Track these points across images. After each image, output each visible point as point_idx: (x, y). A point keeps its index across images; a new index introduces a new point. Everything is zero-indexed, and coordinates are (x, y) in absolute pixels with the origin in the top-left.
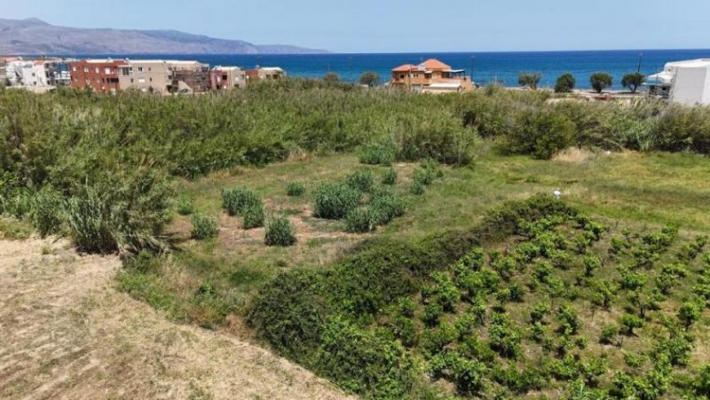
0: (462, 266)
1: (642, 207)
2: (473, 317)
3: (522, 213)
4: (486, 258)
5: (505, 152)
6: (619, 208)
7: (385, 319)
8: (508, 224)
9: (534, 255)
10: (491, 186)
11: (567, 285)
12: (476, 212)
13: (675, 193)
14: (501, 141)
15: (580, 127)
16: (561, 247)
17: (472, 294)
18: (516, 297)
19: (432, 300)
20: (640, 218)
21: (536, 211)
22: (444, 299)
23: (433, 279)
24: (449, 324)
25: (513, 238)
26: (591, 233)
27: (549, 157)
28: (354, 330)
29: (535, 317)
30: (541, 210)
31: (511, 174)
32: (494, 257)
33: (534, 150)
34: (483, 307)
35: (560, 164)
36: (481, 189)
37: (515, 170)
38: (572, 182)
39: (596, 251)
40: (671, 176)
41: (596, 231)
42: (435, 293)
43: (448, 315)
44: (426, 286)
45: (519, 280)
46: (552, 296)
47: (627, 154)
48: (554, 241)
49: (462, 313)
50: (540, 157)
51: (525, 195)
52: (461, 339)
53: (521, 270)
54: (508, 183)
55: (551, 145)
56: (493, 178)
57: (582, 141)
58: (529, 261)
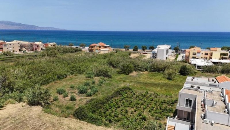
0: (110, 102)
1: (144, 87)
2: (111, 111)
3: (121, 90)
4: (114, 100)
5: (119, 73)
6: (140, 87)
7: (97, 113)
8: (118, 93)
9: (122, 99)
10: (116, 83)
11: (127, 104)
12: (113, 90)
13: (151, 83)
14: (118, 70)
15: (135, 66)
16: (128, 97)
17: (111, 107)
18: (119, 107)
19: (105, 109)
20: (143, 89)
21: (124, 90)
22: (107, 109)
23: (104, 105)
24: (108, 113)
25: (119, 96)
26: (133, 94)
27: (129, 74)
28: (93, 115)
29: (121, 110)
30: (125, 89)
31: (120, 80)
32: (115, 100)
33: (125, 73)
34: (113, 109)
35: (131, 76)
36: (114, 84)
37: (121, 79)
38: (132, 82)
39: (134, 97)
40: (152, 79)
42: (105, 108)
43: (107, 111)
44: (103, 107)
45: (120, 104)
46: (125, 107)
47: (146, 72)
48: (126, 96)
49: (110, 111)
50: (127, 74)
51: (122, 85)
52: (109, 115)
53: (120, 102)
54: (119, 82)
55: (129, 72)
56: (116, 81)
57: (136, 70)
58: (122, 100)
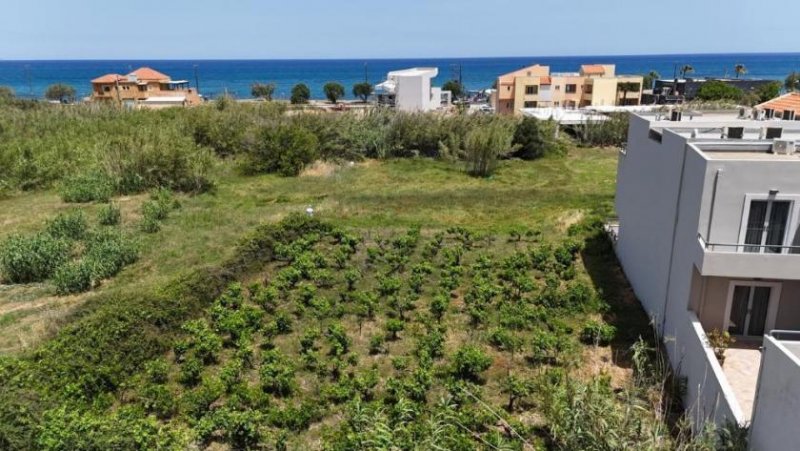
0: (219, 307)
1: (388, 214)
2: (239, 363)
3: (278, 237)
4: (246, 293)
5: (249, 172)
6: (369, 217)
7: (130, 394)
8: (264, 250)
9: (295, 279)
10: (240, 211)
11: (333, 304)
12: (227, 243)
13: (413, 196)
14: (242, 160)
15: (322, 139)
16: (322, 265)
17: (235, 337)
18: (283, 328)
19: (189, 356)
20: (388, 224)
21: (292, 232)
22: (203, 351)
23: (186, 331)
24: (213, 377)
25: (272, 265)
26: (348, 247)
27: (296, 173)
28: (88, 420)
29: (306, 345)
30: (296, 230)
31: (260, 196)
32: (254, 290)
33: (279, 167)
34: (249, 348)
35: (308, 180)
36: (229, 216)
37: (262, 191)
38: (322, 198)
39: (355, 263)
40: (407, 181)
41: (352, 243)
42: (191, 345)
43: (211, 368)
44: (178, 342)
45: (283, 309)
46: (320, 318)
47: (368, 163)
48: (315, 261)
49: (226, 361)
50: (287, 174)
51: (278, 217)
52: (229, 392)
53: (285, 298)
54: (257, 205)
55: (297, 161)
56: (241, 202)
57: (327, 153)
58: (292, 287)
